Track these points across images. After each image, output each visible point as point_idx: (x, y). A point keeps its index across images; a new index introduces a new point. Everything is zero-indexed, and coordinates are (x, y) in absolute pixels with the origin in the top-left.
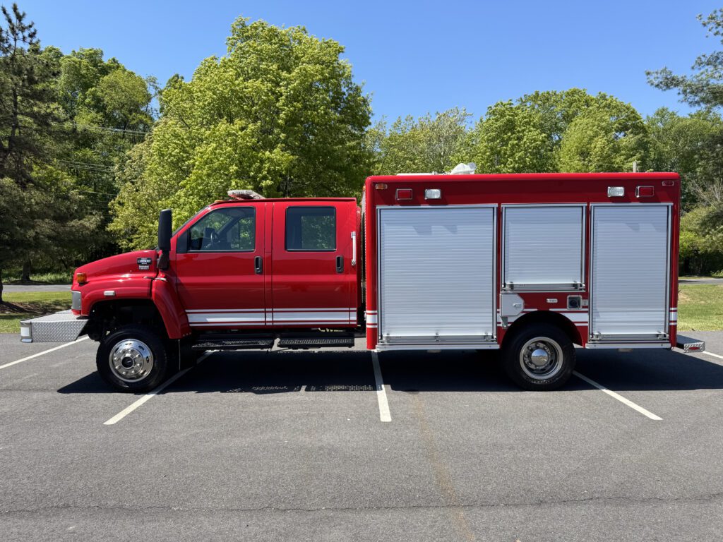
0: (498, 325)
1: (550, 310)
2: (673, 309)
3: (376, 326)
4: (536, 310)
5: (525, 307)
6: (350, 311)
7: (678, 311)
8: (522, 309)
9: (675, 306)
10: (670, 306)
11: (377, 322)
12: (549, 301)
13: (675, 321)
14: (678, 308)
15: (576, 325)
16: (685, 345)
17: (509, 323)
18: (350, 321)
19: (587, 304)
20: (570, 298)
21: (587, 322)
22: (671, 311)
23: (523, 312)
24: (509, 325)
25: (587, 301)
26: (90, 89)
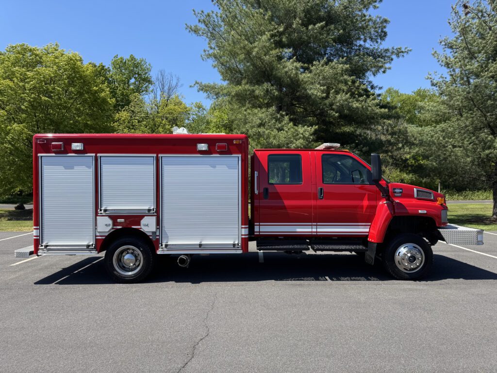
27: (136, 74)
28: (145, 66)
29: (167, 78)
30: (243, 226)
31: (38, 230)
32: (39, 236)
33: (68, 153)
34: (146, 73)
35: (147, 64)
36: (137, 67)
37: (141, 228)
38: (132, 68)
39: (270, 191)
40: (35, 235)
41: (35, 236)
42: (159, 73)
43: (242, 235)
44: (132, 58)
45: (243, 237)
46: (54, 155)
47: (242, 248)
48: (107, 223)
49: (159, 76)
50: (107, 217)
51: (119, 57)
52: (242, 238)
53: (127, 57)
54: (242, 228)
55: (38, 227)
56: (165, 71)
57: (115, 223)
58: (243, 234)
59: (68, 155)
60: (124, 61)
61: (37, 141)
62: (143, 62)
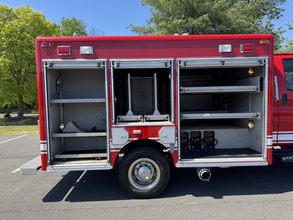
27: (77, 29)
28: (82, 25)
29: (96, 32)
30: (269, 136)
31: (46, 144)
32: (47, 151)
33: (76, 58)
34: (83, 29)
35: (84, 23)
36: (77, 25)
37: (159, 140)
38: (74, 26)
39: (289, 97)
40: (42, 149)
41: (42, 151)
42: (92, 29)
43: (268, 146)
44: (74, 20)
45: (269, 147)
46: (60, 60)
47: (267, 159)
48: (124, 135)
49: (91, 31)
50: (123, 129)
51: (65, 19)
52: (268, 149)
53: (71, 19)
54: (268, 138)
55: (46, 141)
56: (95, 28)
57: (131, 135)
58: (269, 144)
59: (76, 60)
60: (69, 21)
61: (40, 44)
62: (81, 22)
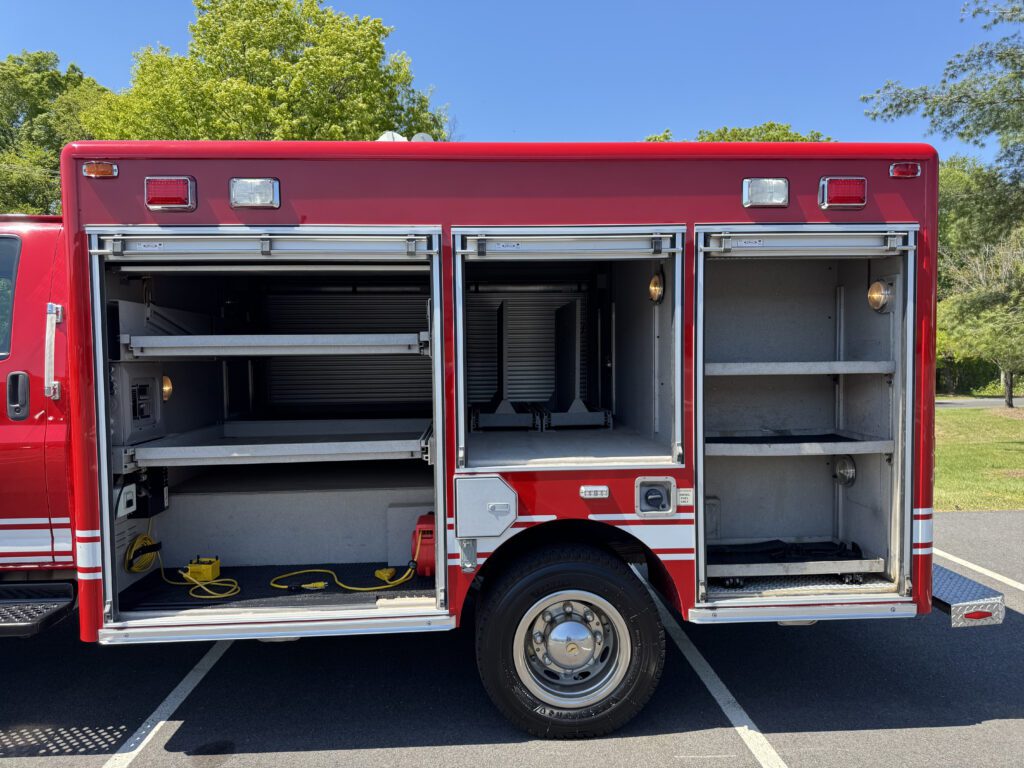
0: (451, 562)
1: (592, 517)
2: (921, 511)
3: (99, 576)
4: (553, 517)
5: (521, 512)
6: (51, 526)
7: (935, 516)
8: (512, 515)
9: (928, 503)
10: (915, 504)
11: (99, 564)
12: (586, 491)
13: (928, 545)
14: (934, 510)
15: (662, 557)
16: (953, 607)
17: (480, 555)
18: (53, 554)
19: (690, 502)
20: (643, 484)
21: (689, 551)
22: (917, 517)
23: (516, 525)
24: (481, 561)
25: (690, 492)
26: (40, 116)
